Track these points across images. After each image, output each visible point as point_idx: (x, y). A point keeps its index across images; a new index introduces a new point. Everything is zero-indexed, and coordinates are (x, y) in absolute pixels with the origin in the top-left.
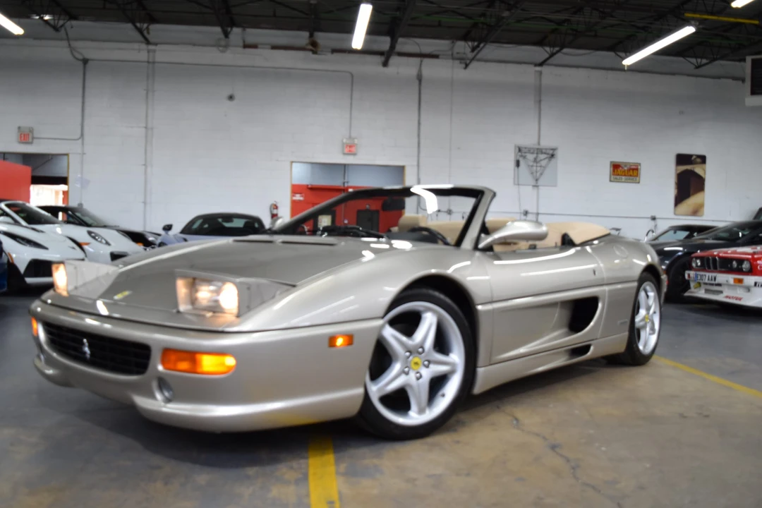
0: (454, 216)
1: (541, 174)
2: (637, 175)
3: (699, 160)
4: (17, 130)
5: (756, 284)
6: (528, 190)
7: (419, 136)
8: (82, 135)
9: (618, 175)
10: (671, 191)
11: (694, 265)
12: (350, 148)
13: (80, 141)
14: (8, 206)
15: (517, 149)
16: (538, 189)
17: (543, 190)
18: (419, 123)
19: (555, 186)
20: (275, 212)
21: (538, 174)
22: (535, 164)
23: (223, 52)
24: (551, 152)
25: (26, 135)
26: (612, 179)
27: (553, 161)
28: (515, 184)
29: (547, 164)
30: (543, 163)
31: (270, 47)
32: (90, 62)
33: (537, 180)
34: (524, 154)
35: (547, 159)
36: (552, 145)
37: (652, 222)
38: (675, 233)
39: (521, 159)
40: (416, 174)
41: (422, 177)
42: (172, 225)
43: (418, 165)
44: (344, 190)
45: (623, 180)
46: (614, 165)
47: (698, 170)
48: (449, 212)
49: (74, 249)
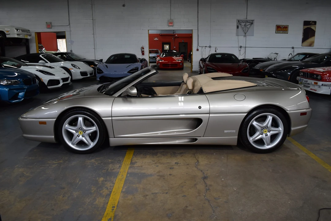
0: (212, 48)
1: (247, 31)
2: (287, 30)
3: (313, 23)
4: (46, 24)
5: (322, 84)
6: (242, 38)
7: (198, 17)
8: (69, 24)
9: (279, 30)
10: (301, 37)
11: (300, 75)
12: (171, 23)
13: (69, 26)
14: (42, 56)
15: (238, 21)
16: (246, 37)
17: (248, 37)
18: (198, 12)
19: (253, 36)
20: (143, 50)
21: (246, 31)
22: (245, 27)
24: (252, 22)
25: (49, 25)
26: (276, 32)
27: (252, 25)
28: (236, 35)
29: (250, 27)
30: (248, 26)
33: (245, 34)
34: (240, 23)
35: (250, 25)
36: (252, 19)
37: (292, 50)
38: (299, 56)
39: (239, 25)
40: (197, 32)
41: (199, 34)
42: (102, 60)
43: (198, 30)
44: (174, 35)
45: (281, 33)
46: (277, 26)
47: (313, 27)
48: (210, 47)
49: (65, 74)
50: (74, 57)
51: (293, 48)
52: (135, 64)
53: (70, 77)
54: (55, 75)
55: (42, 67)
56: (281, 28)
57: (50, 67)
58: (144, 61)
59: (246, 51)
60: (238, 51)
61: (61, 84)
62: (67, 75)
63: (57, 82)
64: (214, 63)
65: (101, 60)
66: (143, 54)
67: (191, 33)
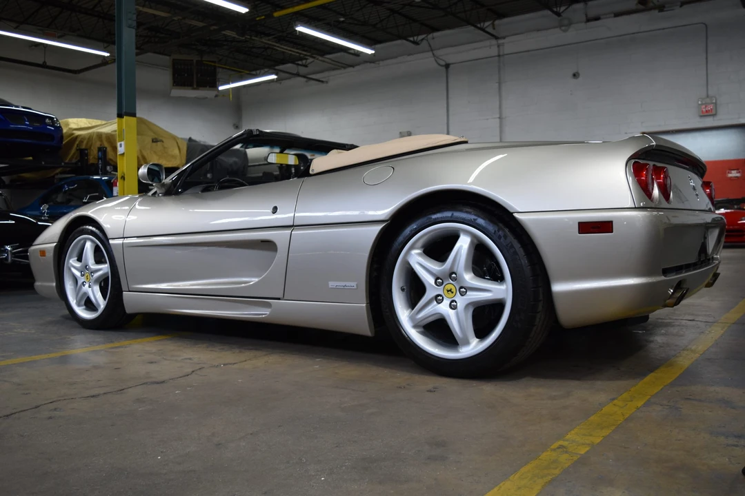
23: (565, 31)
31: (613, 15)
32: (451, 66)
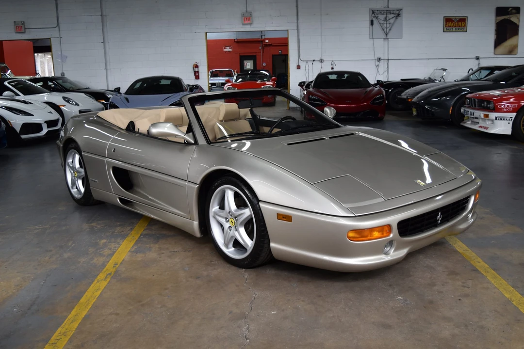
0: (324, 63)
1: (390, 30)
2: (465, 26)
3: (514, 11)
4: (13, 24)
5: (496, 118)
6: (380, 43)
7: (297, 6)
8: (58, 24)
9: (450, 27)
10: (492, 37)
11: (466, 103)
12: (247, 18)
13: (57, 28)
14: (9, 83)
15: (371, 12)
16: (388, 41)
17: (392, 42)
19: (401, 38)
20: (196, 70)
21: (388, 30)
22: (385, 23)
24: (397, 12)
25: (20, 27)
26: (445, 30)
27: (399, 18)
28: (370, 38)
29: (395, 21)
30: (392, 21)
33: (386, 35)
34: (376, 15)
35: (394, 18)
36: (398, 6)
37: (476, 62)
38: (481, 72)
39: (374, 19)
40: (296, 35)
41: (301, 38)
42: (120, 88)
43: (298, 29)
44: (262, 41)
45: (454, 30)
46: (446, 19)
47: (514, 19)
48: (321, 61)
49: (51, 113)
50: (67, 85)
51: (478, 58)
52: (178, 94)
53: (61, 119)
54: (33, 115)
55: (10, 102)
56: (454, 21)
57: (25, 102)
58: (195, 89)
59: (389, 66)
60: (375, 67)
61: (45, 131)
62: (55, 116)
63: (37, 127)
64: (321, 90)
65: (117, 88)
66: (197, 77)
67: (286, 37)
